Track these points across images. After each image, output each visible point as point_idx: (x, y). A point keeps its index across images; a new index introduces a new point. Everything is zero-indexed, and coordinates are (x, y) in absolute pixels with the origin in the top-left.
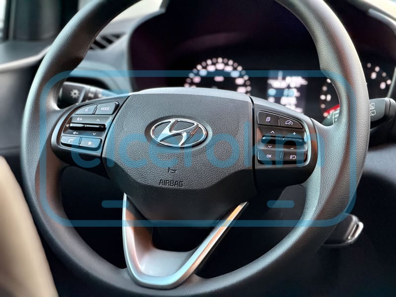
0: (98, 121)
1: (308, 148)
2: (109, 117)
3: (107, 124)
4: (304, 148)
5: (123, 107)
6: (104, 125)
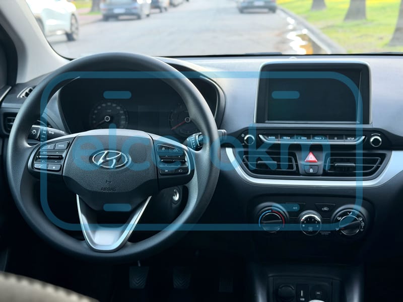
0: (57, 153)
1: (188, 164)
2: (64, 151)
3: (64, 155)
4: (186, 165)
5: (72, 144)
6: (62, 156)
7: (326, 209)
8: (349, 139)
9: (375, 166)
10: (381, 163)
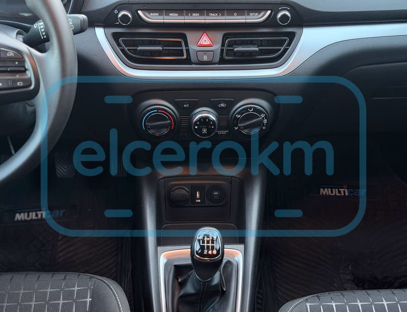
7: (222, 105)
8: (251, 14)
9: (282, 48)
10: (289, 45)
